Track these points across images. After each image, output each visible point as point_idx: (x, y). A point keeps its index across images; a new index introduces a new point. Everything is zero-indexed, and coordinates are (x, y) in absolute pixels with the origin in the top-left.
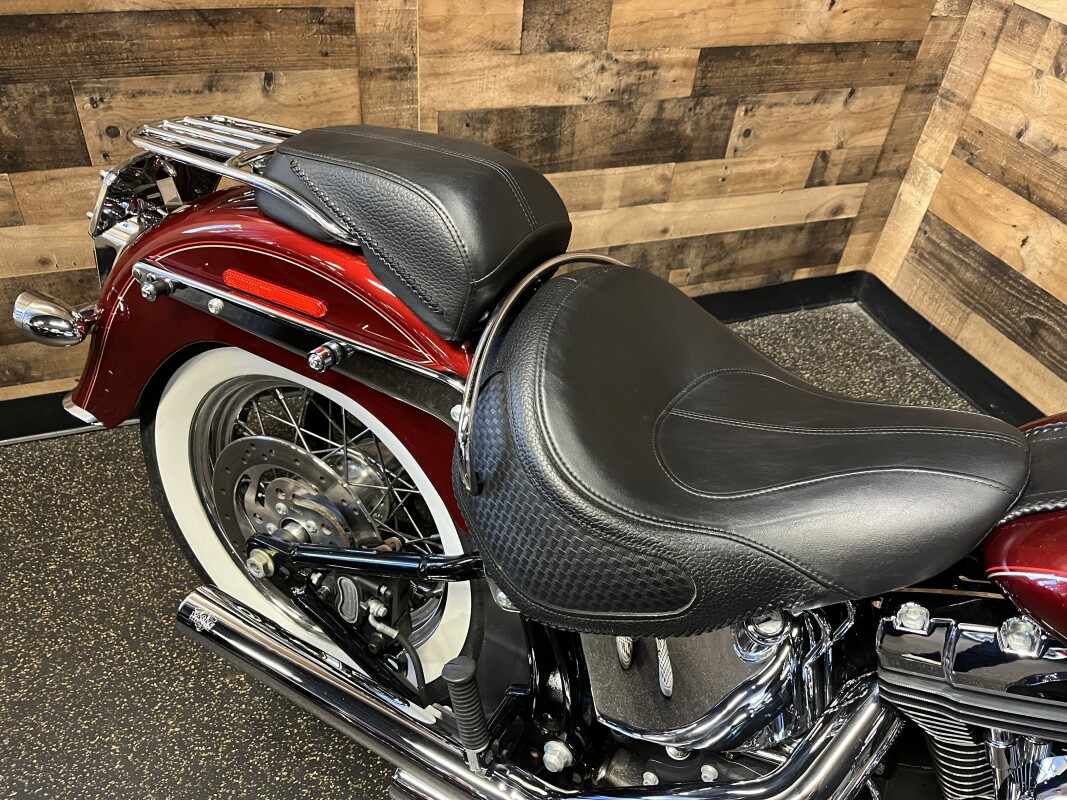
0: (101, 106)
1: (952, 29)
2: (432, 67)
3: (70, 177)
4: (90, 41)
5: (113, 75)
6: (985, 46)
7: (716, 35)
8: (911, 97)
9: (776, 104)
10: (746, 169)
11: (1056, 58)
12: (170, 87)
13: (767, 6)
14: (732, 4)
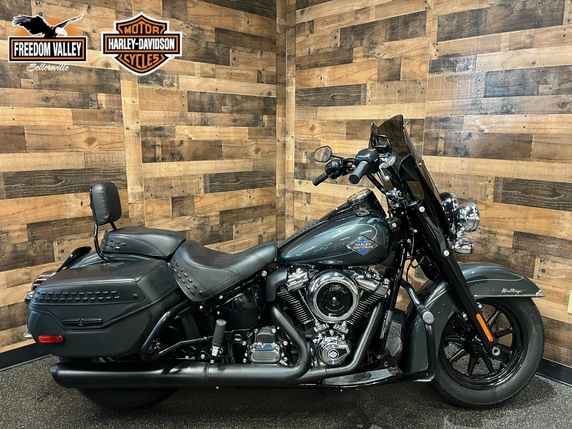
0: (60, 244)
1: (283, 199)
2: (149, 224)
3: (48, 266)
4: (60, 227)
5: (65, 235)
6: (292, 202)
7: (222, 208)
8: (278, 217)
9: (243, 224)
10: (240, 242)
11: (307, 200)
12: (80, 237)
13: (234, 199)
14: (225, 200)
